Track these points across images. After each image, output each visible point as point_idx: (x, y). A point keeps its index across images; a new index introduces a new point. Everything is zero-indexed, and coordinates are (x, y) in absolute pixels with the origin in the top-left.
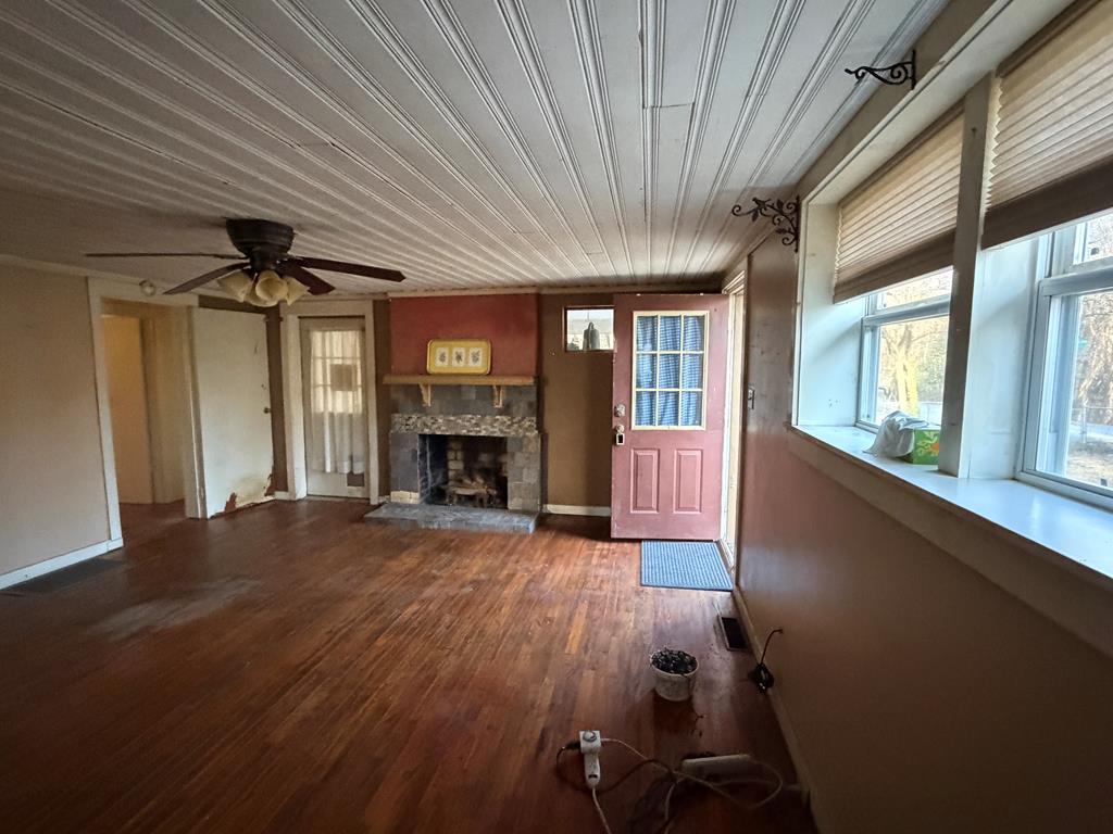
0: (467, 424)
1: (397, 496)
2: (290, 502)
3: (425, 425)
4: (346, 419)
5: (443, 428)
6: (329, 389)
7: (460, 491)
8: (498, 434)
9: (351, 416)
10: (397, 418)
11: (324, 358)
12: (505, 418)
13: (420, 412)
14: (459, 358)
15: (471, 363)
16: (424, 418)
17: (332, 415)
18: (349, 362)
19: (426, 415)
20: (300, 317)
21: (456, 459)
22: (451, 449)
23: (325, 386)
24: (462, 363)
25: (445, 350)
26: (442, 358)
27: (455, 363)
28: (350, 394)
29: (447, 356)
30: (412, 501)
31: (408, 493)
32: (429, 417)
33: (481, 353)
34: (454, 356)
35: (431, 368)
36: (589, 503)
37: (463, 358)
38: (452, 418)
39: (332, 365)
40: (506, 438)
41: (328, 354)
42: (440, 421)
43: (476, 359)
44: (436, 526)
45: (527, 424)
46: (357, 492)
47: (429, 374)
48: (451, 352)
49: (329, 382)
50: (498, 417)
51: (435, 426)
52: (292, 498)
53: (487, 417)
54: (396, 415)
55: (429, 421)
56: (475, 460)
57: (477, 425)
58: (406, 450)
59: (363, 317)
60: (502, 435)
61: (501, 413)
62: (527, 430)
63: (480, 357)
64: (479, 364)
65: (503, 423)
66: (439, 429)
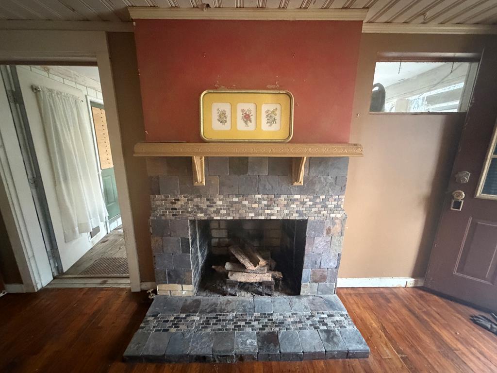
0: (256, 205)
1: (167, 289)
3: (199, 208)
5: (223, 212)
8: (295, 216)
10: (158, 201)
12: (306, 199)
13: (191, 193)
15: (265, 126)
16: (196, 200)
19: (200, 196)
24: (251, 126)
25: (226, 107)
29: (228, 114)
30: (185, 294)
31: (180, 286)
32: (204, 200)
37: (253, 118)
38: (236, 199)
40: (305, 222)
42: (219, 203)
43: (271, 120)
45: (332, 204)
51: (212, 209)
52: (31, 291)
53: (283, 197)
54: (158, 197)
55: (204, 203)
57: (268, 207)
58: (173, 239)
60: (301, 218)
61: (301, 191)
63: (278, 118)
64: (275, 127)
65: (303, 203)
66: (217, 212)
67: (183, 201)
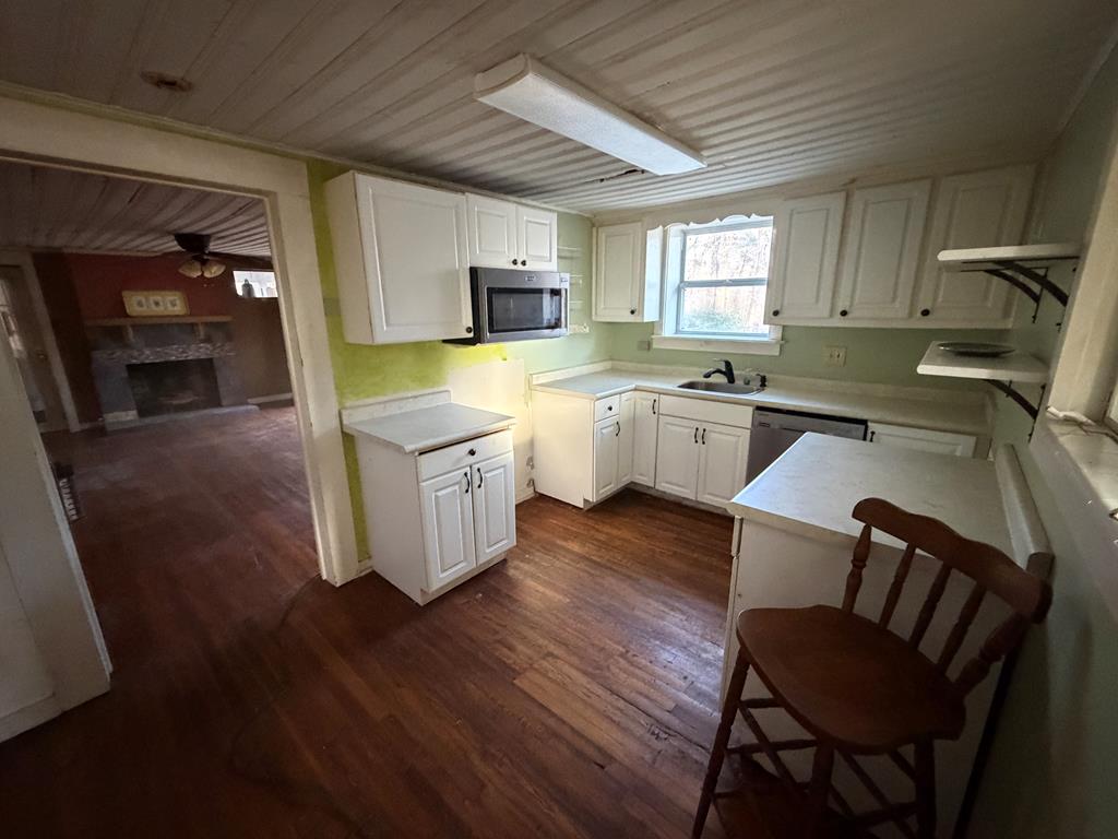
0: (175, 352)
1: (111, 417)
3: (131, 357)
5: (151, 357)
7: (175, 402)
8: (204, 357)
13: (124, 348)
14: (157, 303)
15: (169, 308)
16: (129, 352)
19: (132, 349)
24: (160, 308)
26: (140, 304)
29: (144, 302)
30: (130, 418)
32: (135, 350)
33: (177, 300)
35: (130, 313)
37: (161, 304)
40: (211, 358)
43: (174, 304)
47: (129, 317)
48: (148, 299)
50: (202, 345)
51: (142, 357)
53: (192, 346)
55: (136, 353)
57: (184, 352)
60: (207, 357)
62: (228, 352)
63: (178, 303)
64: (177, 308)
65: (207, 349)
66: (147, 358)
67: (118, 353)
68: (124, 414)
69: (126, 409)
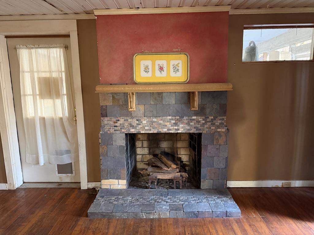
0: (168, 124)
1: (108, 184)
2: (10, 191)
3: (131, 126)
4: (58, 123)
5: (147, 128)
6: (38, 97)
7: (160, 176)
8: (194, 131)
9: (61, 119)
10: (106, 121)
11: (32, 72)
12: (200, 119)
13: (127, 116)
14: (161, 69)
15: (173, 74)
16: (129, 120)
17: (43, 120)
18: (54, 75)
19: (132, 118)
20: (6, 37)
21: (142, 147)
22: (139, 139)
23: (34, 95)
24: (164, 74)
25: (149, 63)
26: (146, 70)
27: (158, 73)
28: (58, 101)
29: (150, 67)
30: (120, 187)
31: (117, 181)
32: (135, 120)
33: (180, 65)
34: (157, 68)
35: (137, 79)
36: (258, 177)
37: (165, 69)
38: (155, 120)
39: (39, 79)
41: (35, 69)
42: (144, 122)
43: (176, 70)
44: (156, 216)
45: (218, 122)
46: (66, 178)
47: (135, 83)
48: (153, 65)
49: (38, 93)
50: (194, 118)
51: (140, 126)
52: (12, 188)
53: (185, 118)
54: (106, 119)
55: (135, 122)
56: (158, 146)
57: (176, 124)
59: (68, 36)
61: (197, 114)
62: (218, 127)
63: (180, 68)
65: (198, 122)
66: (143, 128)
67: (122, 121)
68: (116, 181)
69: (118, 178)
